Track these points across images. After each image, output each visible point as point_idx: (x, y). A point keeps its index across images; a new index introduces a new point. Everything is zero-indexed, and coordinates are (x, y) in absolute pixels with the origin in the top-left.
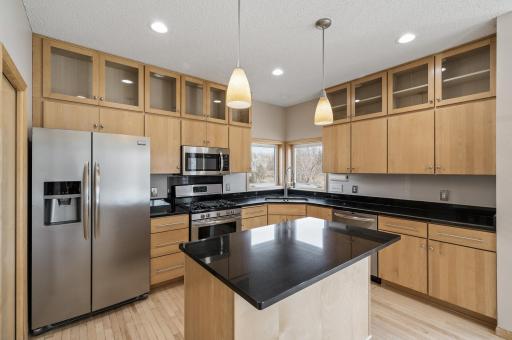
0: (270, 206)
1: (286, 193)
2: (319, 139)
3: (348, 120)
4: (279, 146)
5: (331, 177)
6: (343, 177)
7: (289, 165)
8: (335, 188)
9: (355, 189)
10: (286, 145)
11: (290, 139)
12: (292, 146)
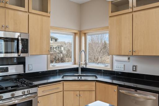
0: (65, 83)
1: (80, 70)
2: (107, 28)
3: (130, 10)
4: (75, 34)
5: (115, 58)
6: (126, 59)
7: (83, 48)
8: (118, 67)
9: (135, 67)
10: (80, 33)
11: (84, 28)
12: (85, 34)
